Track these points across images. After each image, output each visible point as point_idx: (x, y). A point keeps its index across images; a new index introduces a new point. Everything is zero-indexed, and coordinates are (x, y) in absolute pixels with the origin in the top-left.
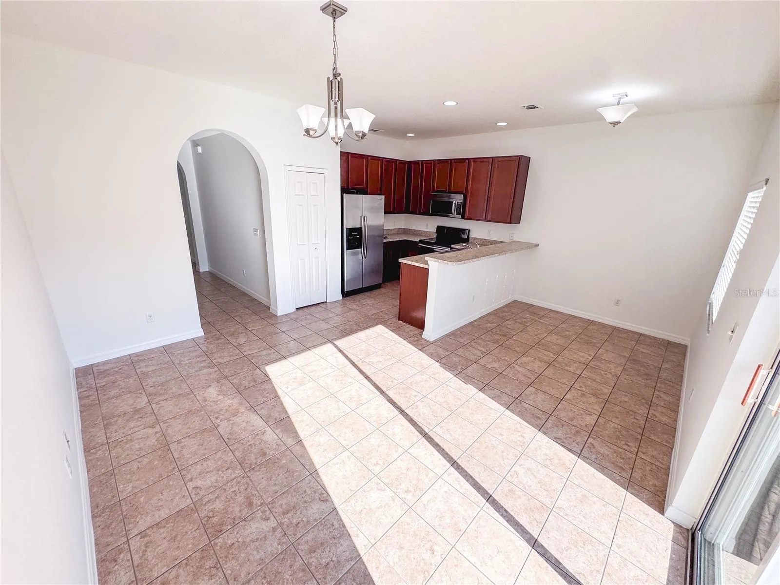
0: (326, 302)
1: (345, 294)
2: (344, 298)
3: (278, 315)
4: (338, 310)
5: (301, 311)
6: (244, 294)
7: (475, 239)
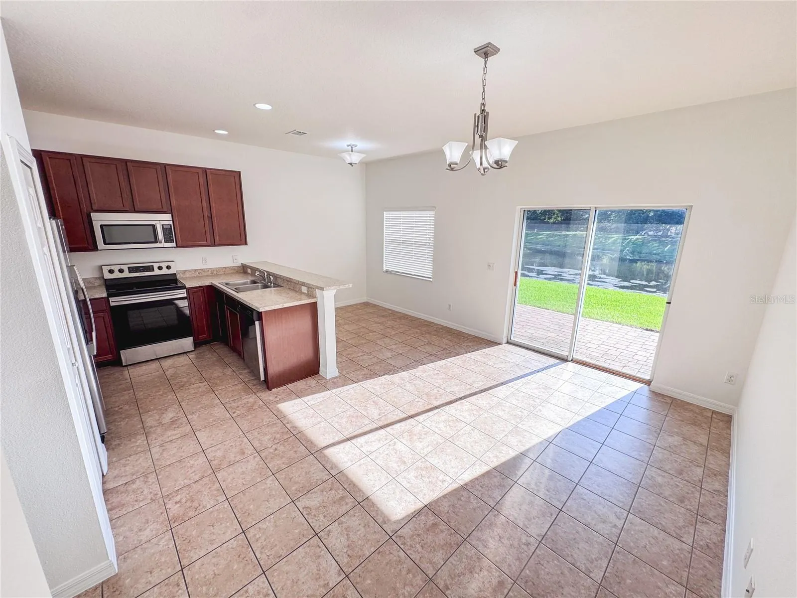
7: (185, 272)
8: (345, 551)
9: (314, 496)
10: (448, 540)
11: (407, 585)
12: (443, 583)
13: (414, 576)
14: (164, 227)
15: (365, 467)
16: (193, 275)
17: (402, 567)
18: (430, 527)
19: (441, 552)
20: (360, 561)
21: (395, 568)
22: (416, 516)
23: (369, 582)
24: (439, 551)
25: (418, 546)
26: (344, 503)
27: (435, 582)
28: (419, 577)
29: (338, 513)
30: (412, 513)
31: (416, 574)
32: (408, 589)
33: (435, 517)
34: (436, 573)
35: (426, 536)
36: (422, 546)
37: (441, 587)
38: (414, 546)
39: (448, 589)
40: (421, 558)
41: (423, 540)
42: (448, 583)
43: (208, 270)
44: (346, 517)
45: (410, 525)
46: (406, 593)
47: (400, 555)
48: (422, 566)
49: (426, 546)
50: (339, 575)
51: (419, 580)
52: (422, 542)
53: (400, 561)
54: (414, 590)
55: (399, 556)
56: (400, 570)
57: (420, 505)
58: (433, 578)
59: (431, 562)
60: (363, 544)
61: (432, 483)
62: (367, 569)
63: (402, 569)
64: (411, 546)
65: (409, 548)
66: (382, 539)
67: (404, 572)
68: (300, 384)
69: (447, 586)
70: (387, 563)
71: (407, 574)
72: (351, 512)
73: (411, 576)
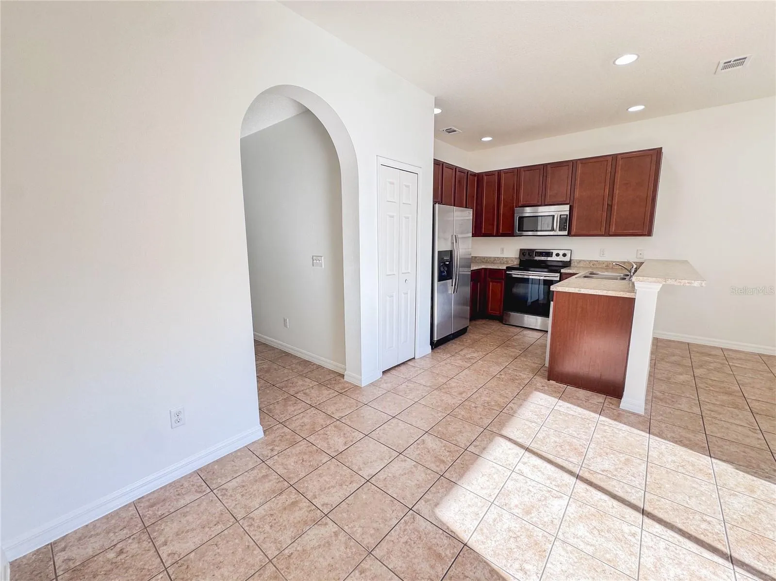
0: (414, 358)
1: (435, 345)
2: (436, 350)
3: (362, 386)
4: (427, 364)
5: (388, 374)
6: (306, 363)
7: (580, 262)
8: (389, 475)
9: (438, 443)
10: (422, 575)
11: (363, 529)
12: (367, 567)
13: (371, 535)
14: (562, 216)
15: (493, 472)
16: (587, 266)
17: (380, 523)
18: (435, 551)
19: (404, 565)
20: (382, 487)
21: (378, 517)
22: (445, 533)
23: (364, 497)
24: (404, 563)
25: (405, 538)
26: (438, 464)
27: (367, 558)
28: (371, 540)
29: (425, 462)
30: (448, 528)
31: (374, 537)
32: (360, 530)
33: (452, 558)
34: (378, 559)
35: (420, 546)
36: (406, 542)
37: (362, 564)
38: (406, 533)
39: (361, 573)
40: (393, 541)
41: (414, 543)
42: (367, 574)
43: (603, 263)
44: (423, 469)
45: (430, 527)
46: (355, 529)
47: (393, 520)
48: (383, 543)
49: (408, 547)
50: (368, 476)
51: (369, 541)
52: (413, 542)
53: (386, 520)
54: (358, 536)
55: (391, 519)
56: (376, 522)
57: (465, 537)
58: (372, 556)
59: (389, 552)
60: (398, 486)
61: (510, 552)
62: (375, 494)
63: (378, 523)
64: (405, 530)
65: (403, 529)
66: (406, 501)
67: (375, 525)
68: (582, 393)
69: (363, 572)
70: (383, 510)
71: (374, 529)
72: (429, 471)
73: (371, 532)
